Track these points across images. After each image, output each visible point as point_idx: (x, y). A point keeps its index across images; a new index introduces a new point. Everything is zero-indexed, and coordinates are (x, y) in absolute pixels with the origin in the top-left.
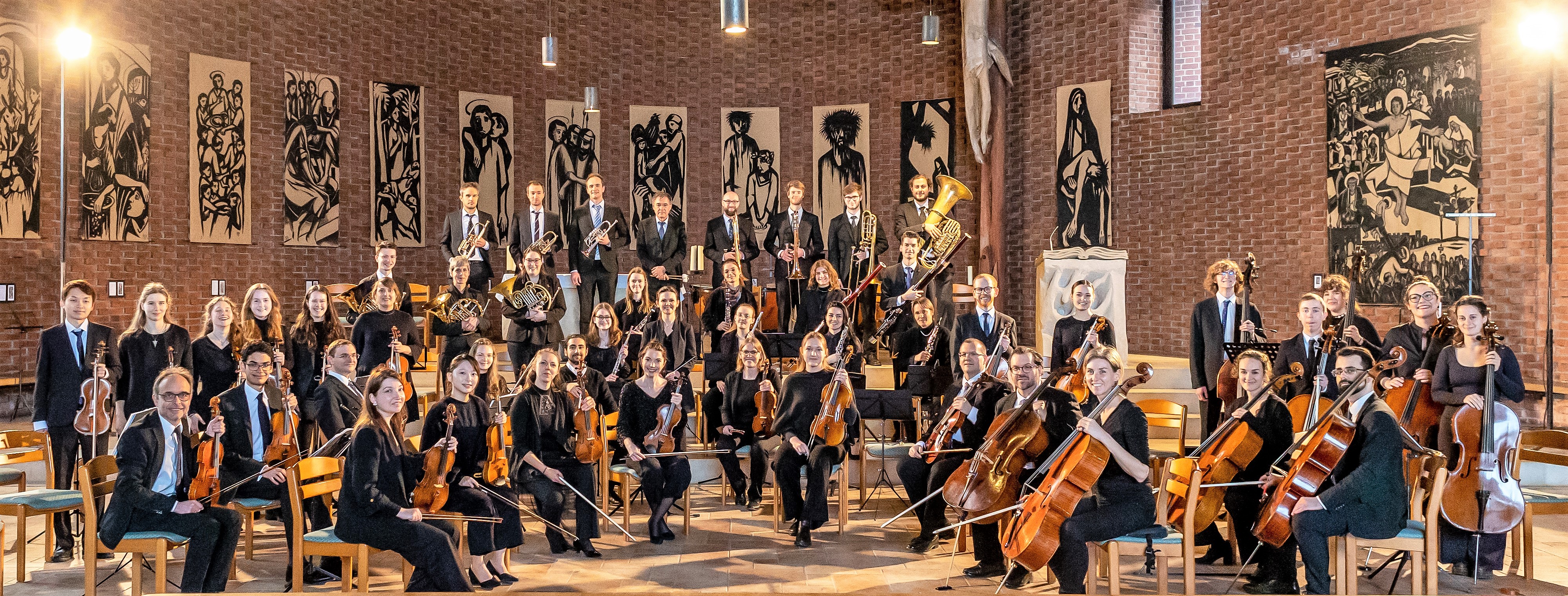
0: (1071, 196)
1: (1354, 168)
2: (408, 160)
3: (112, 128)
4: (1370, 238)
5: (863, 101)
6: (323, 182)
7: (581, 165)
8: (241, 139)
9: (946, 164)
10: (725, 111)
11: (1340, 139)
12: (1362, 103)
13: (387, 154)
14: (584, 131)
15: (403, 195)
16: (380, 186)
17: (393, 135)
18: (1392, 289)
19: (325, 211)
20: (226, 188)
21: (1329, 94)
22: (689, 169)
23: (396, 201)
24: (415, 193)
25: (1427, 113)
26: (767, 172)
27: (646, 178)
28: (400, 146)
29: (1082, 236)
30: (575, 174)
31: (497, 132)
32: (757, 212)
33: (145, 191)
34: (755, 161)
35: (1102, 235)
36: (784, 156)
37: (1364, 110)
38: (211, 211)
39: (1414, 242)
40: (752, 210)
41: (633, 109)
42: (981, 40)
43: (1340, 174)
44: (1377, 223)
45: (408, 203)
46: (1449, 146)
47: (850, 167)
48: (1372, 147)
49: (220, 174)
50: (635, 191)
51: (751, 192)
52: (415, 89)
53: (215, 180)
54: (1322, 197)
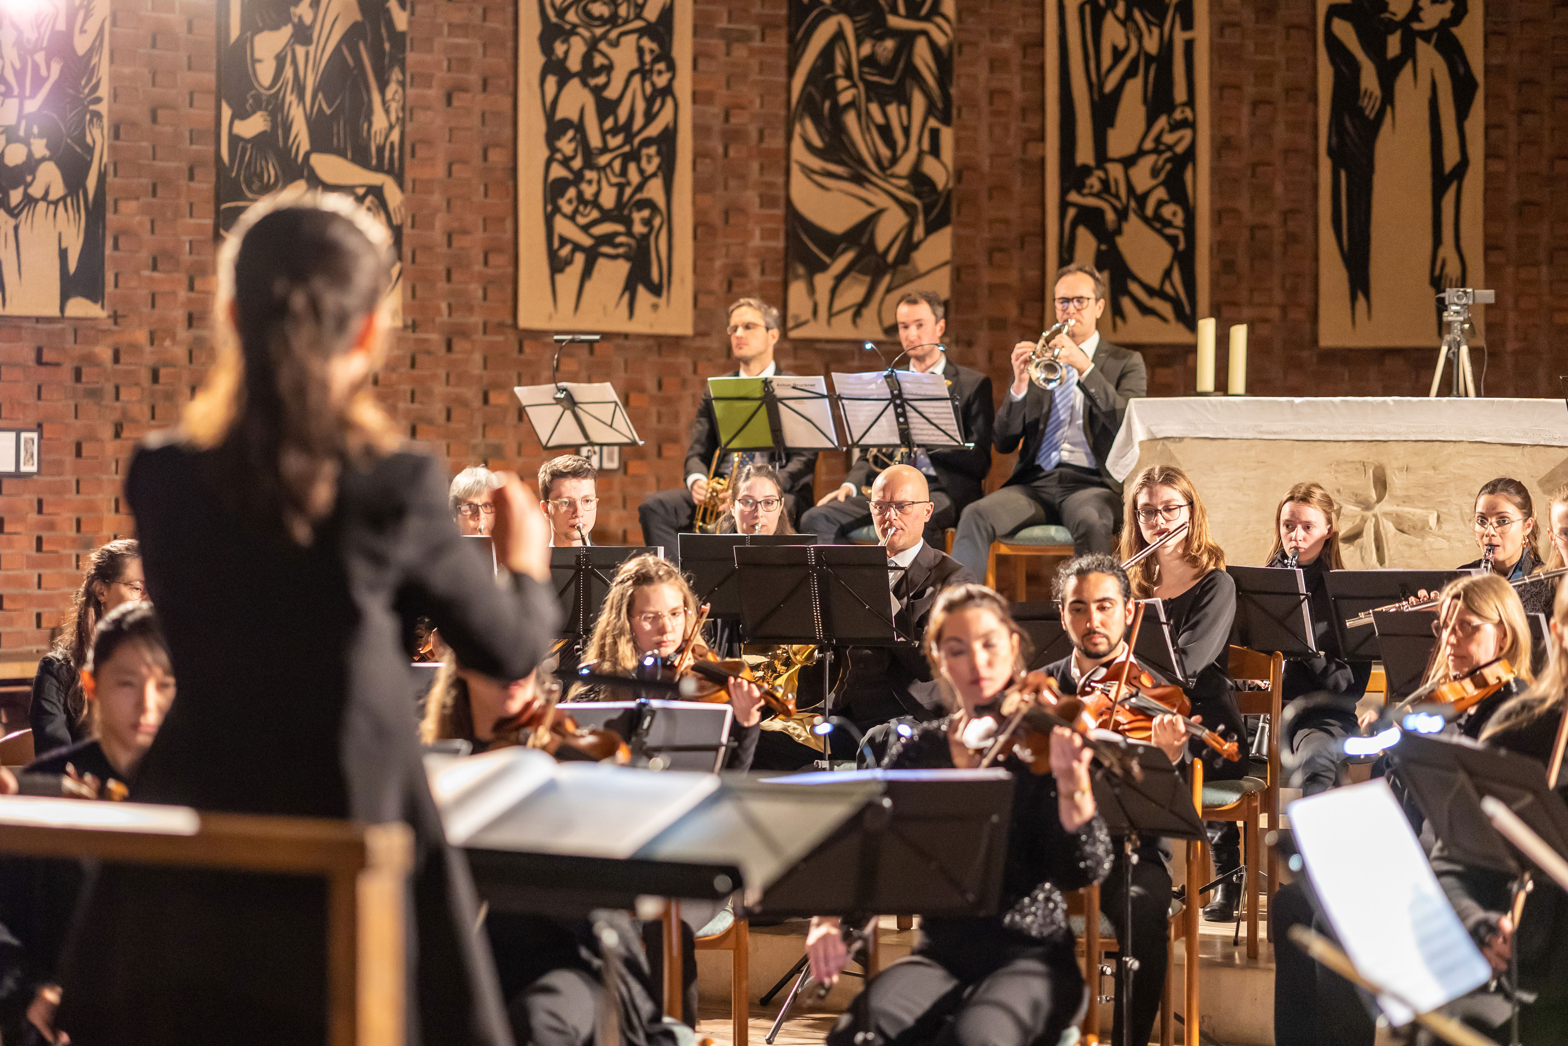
2: (1159, 103)
3: (303, 35)
6: (904, 166)
8: (665, 56)
13: (1095, 86)
15: (1142, 200)
16: (1073, 176)
17: (1113, 33)
19: (909, 247)
20: (621, 188)
23: (1122, 215)
28: (1134, 63)
31: (1434, 15)
33: (394, 196)
38: (577, 247)
45: (1157, 223)
49: (605, 150)
53: (589, 164)
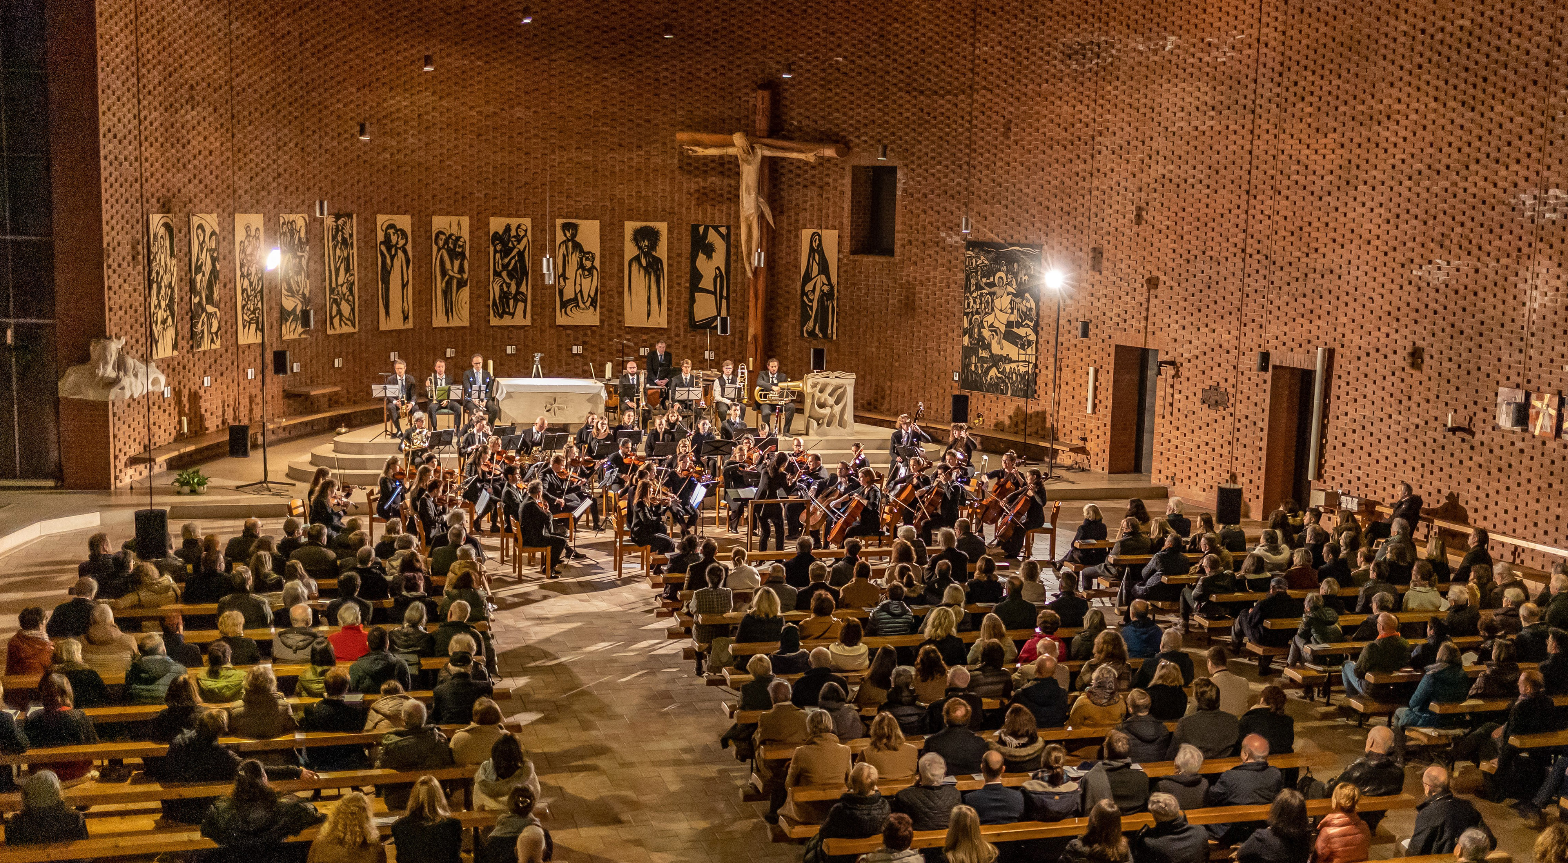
0: (810, 304)
1: (978, 313)
2: (347, 270)
3: (204, 274)
4: (984, 355)
5: (663, 220)
6: (301, 292)
7: (457, 263)
9: (723, 272)
10: (559, 222)
11: (971, 294)
12: (983, 276)
13: (335, 266)
14: (458, 238)
15: (345, 295)
16: (332, 291)
17: (338, 252)
18: (994, 385)
21: (967, 266)
22: (533, 263)
23: (341, 300)
24: (352, 294)
25: (1015, 289)
26: (590, 268)
27: (501, 271)
28: (342, 259)
29: (817, 331)
30: (453, 270)
31: (401, 243)
33: (219, 313)
34: (581, 259)
35: (829, 332)
36: (602, 256)
37: (984, 280)
39: (1005, 360)
41: (493, 220)
42: (753, 195)
43: (970, 315)
44: (988, 347)
45: (348, 301)
46: (1025, 310)
47: (652, 268)
48: (987, 302)
49: (252, 295)
50: (494, 281)
51: (578, 282)
52: (350, 216)
53: (249, 300)
54: (960, 326)
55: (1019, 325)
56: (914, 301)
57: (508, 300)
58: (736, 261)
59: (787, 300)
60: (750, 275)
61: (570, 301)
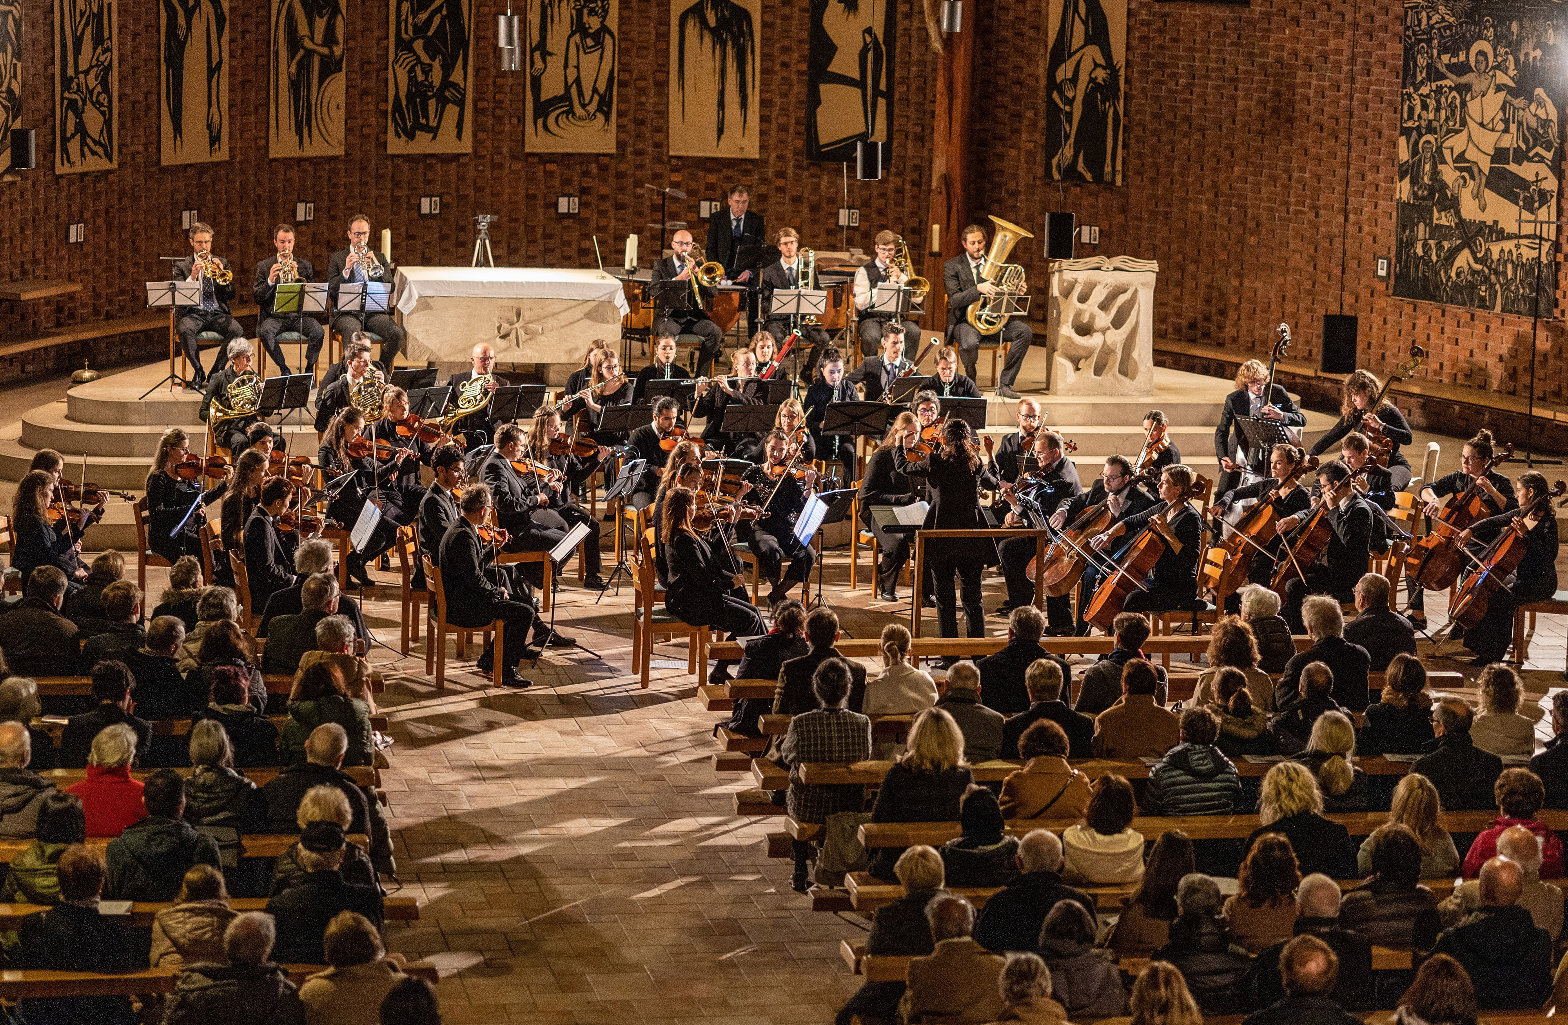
0: (1067, 108)
1: (1430, 130)
2: (98, 40)
4: (1444, 222)
6: (5, 87)
7: (320, 24)
9: (881, 38)
11: (1416, 90)
12: (1444, 50)
13: (74, 33)
15: (91, 92)
16: (66, 83)
17: (80, 3)
18: (1465, 287)
21: (1407, 28)
22: (477, 24)
24: (106, 90)
25: (1513, 79)
26: (598, 31)
27: (412, 40)
28: (89, 19)
29: (1081, 167)
30: (312, 39)
32: (580, 93)
34: (580, 14)
35: (1108, 169)
36: (623, 6)
37: (1445, 58)
39: (1490, 234)
40: (574, 90)
43: (1415, 133)
44: (1452, 204)
45: (97, 104)
46: (1534, 124)
47: (729, 30)
48: (1452, 106)
50: (396, 61)
51: (572, 61)
54: (1392, 159)
55: (1521, 157)
56: (1291, 104)
57: (425, 100)
58: (908, 16)
59: (1016, 99)
60: (937, 45)
61: (554, 101)
